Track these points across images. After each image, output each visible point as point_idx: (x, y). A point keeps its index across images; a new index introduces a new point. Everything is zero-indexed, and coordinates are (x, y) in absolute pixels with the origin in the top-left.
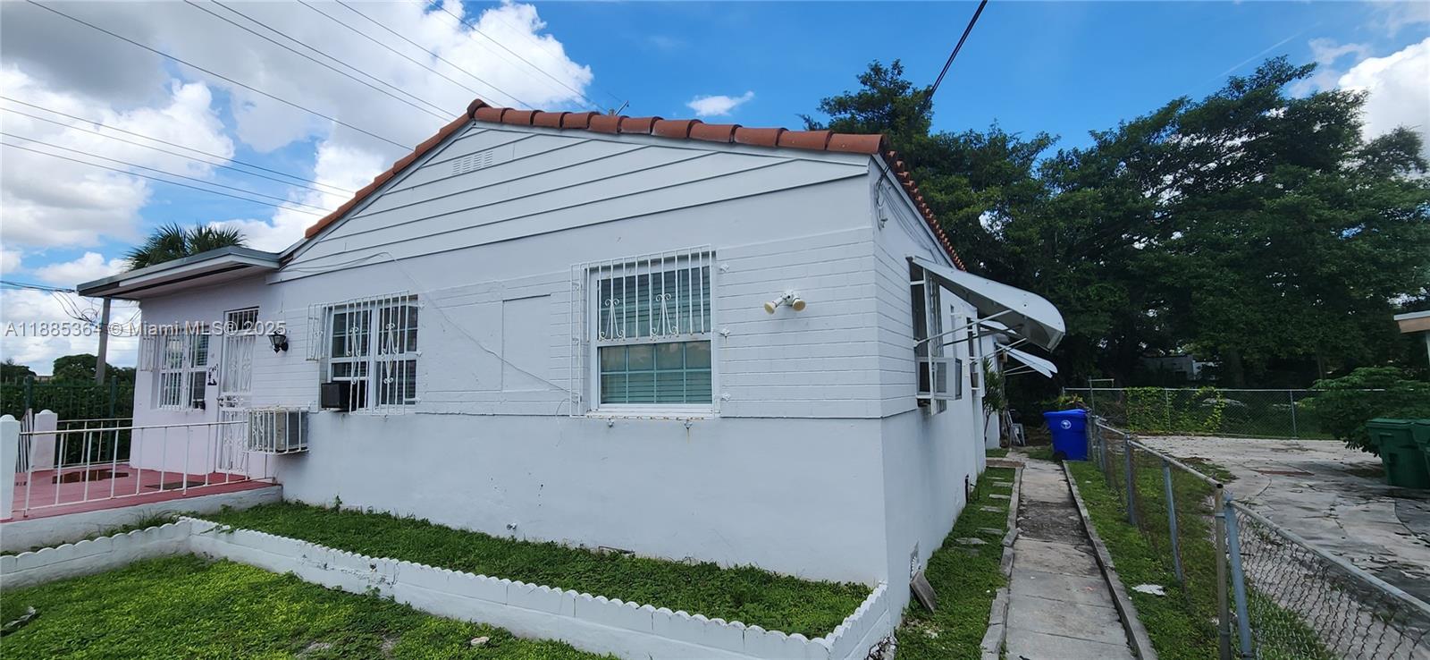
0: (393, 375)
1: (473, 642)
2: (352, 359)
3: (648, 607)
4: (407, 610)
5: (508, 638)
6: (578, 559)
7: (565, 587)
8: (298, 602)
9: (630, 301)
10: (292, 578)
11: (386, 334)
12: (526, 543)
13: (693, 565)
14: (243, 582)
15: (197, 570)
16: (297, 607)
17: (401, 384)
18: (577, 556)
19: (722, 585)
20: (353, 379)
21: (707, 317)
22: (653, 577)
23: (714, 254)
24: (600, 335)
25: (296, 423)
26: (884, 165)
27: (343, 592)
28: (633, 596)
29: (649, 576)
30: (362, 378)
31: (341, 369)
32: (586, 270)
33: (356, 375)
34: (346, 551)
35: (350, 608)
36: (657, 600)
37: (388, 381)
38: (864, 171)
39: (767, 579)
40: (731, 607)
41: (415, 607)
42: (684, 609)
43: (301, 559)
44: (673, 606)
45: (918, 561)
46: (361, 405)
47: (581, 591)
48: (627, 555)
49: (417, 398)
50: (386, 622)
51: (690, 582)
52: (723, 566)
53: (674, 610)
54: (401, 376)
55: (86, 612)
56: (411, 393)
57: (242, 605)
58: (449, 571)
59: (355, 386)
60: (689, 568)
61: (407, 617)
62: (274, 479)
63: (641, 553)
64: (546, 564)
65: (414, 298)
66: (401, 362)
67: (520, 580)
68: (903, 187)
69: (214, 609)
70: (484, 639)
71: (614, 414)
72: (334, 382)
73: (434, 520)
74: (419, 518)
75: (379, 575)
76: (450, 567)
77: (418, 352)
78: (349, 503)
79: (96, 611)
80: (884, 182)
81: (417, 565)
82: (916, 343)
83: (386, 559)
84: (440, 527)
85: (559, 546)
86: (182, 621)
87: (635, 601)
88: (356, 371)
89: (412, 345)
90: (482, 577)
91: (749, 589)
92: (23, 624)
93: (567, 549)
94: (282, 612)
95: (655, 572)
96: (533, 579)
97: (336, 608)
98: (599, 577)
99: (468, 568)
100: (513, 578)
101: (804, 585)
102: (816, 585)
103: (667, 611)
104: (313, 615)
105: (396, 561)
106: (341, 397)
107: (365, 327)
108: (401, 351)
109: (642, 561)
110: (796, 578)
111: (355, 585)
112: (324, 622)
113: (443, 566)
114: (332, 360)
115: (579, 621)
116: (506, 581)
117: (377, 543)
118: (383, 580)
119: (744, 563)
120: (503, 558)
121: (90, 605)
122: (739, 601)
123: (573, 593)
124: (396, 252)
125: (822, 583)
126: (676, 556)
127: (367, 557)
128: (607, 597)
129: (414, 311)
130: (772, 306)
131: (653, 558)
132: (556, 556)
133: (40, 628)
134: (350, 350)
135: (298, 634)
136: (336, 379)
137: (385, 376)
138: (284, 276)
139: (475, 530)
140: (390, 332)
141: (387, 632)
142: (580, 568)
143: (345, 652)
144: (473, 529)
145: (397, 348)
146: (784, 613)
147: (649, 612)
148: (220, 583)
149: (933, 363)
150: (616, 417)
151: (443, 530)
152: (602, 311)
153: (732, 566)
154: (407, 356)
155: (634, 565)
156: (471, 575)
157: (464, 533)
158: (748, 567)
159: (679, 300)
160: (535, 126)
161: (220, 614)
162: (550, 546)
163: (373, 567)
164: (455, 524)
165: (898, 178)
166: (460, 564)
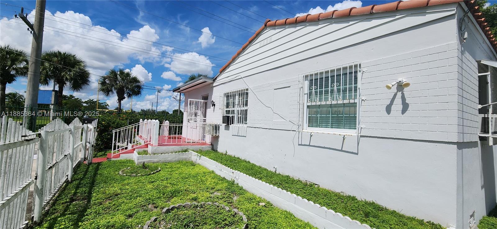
0: (241, 114)
1: (260, 204)
2: (231, 109)
3: (324, 208)
4: (241, 189)
5: (271, 205)
6: (297, 183)
7: (292, 192)
8: (214, 179)
9: (321, 87)
10: (213, 172)
11: (239, 101)
12: (279, 174)
13: (345, 195)
14: (201, 171)
15: (193, 165)
16: (213, 180)
17: (243, 117)
18: (297, 182)
19: (358, 206)
20: (230, 115)
21: (355, 94)
22: (327, 196)
23: (360, 65)
24: (308, 101)
25: (216, 128)
26: (466, 9)
27: (225, 179)
28: (318, 202)
29: (325, 195)
30: (233, 115)
31: (228, 112)
32: (304, 76)
33: (231, 114)
34: (226, 166)
35: (226, 184)
36: (328, 205)
37: (240, 116)
38: (453, 12)
39: (380, 209)
40: (363, 217)
41: (244, 188)
42: (340, 213)
43: (215, 167)
44: (335, 209)
45: (474, 220)
46: (232, 124)
47: (298, 195)
48: (317, 185)
49: (247, 122)
50: (235, 191)
51: (343, 202)
52: (359, 199)
53: (336, 212)
54: (243, 115)
55: (169, 171)
56: (246, 120)
57: (200, 177)
58: (254, 179)
59: (231, 117)
60: (343, 196)
61: (241, 191)
62: (211, 143)
63: (322, 186)
64: (286, 183)
65: (247, 90)
66: (243, 110)
67: (276, 186)
68: (477, 22)
69: (194, 177)
70: (264, 204)
71: (313, 131)
72: (226, 116)
73: (252, 162)
74: (247, 160)
75: (235, 176)
76: (255, 177)
77: (248, 107)
78: (230, 153)
79: (171, 172)
80: (466, 19)
81: (245, 175)
82: (480, 106)
83: (236, 171)
84: (253, 164)
85: (291, 178)
86: (187, 178)
87: (319, 204)
88: (231, 113)
89: (247, 105)
90: (264, 183)
91: (372, 211)
92: (158, 172)
93: (294, 179)
94: (209, 182)
95: (328, 194)
96: (281, 187)
97: (222, 183)
98: (305, 191)
99: (260, 179)
100: (274, 185)
101: (402, 216)
102: (409, 218)
103: (333, 212)
104: (217, 184)
105: (239, 172)
106: (228, 121)
107: (234, 99)
108: (243, 107)
109: (323, 189)
110: (397, 212)
111: (229, 178)
112: (219, 187)
113: (253, 176)
114: (226, 109)
115: (296, 206)
116: (272, 186)
117: (234, 166)
118: (235, 177)
119: (370, 199)
120: (271, 178)
121: (170, 170)
122: (367, 215)
123: (295, 195)
124: (242, 75)
125: (413, 218)
126: (338, 190)
127: (231, 169)
128: (308, 200)
129: (247, 94)
130: (391, 86)
131: (327, 189)
132: (290, 181)
133: (160, 174)
134: (230, 106)
135: (213, 189)
136: (226, 115)
137: (239, 114)
138: (214, 85)
139: (263, 167)
140: (240, 100)
141: (235, 194)
142: (298, 186)
143: (223, 197)
144: (263, 166)
145: (242, 105)
146: (391, 227)
147: (324, 210)
148: (197, 170)
149: (492, 118)
150: (314, 132)
151: (254, 165)
152: (309, 92)
153: (364, 200)
154: (245, 108)
155: (319, 190)
156: (260, 181)
157: (260, 167)
158: (371, 202)
159: (342, 86)
160: (287, 24)
161: (196, 178)
162: (288, 177)
163: (233, 173)
164: (258, 164)
165: (474, 16)
166: (258, 177)
